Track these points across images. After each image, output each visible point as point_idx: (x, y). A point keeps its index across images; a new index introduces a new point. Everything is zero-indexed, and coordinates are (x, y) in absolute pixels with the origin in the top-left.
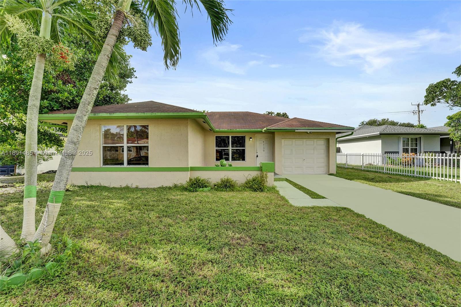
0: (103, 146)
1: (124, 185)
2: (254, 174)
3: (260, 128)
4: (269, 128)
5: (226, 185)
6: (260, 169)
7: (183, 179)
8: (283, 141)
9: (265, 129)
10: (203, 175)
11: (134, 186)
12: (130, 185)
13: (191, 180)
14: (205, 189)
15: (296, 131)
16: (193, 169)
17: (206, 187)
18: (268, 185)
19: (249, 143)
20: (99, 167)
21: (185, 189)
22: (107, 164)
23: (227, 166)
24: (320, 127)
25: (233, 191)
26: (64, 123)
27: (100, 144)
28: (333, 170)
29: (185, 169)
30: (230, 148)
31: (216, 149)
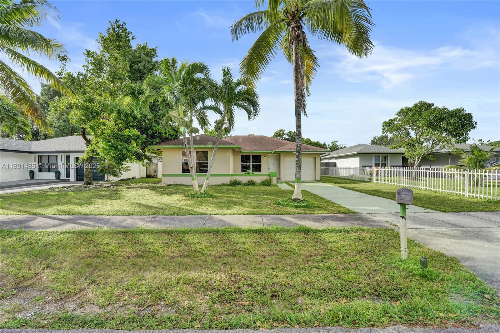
0: (183, 163)
2: (266, 178)
3: (271, 150)
4: (276, 150)
5: (251, 183)
6: (269, 175)
7: (227, 180)
8: (286, 158)
9: (274, 151)
10: (238, 178)
13: (231, 181)
14: (240, 185)
15: (293, 152)
16: (232, 175)
17: (240, 184)
18: (273, 184)
19: (263, 160)
20: (180, 174)
21: (229, 185)
22: (184, 172)
23: (251, 173)
24: (309, 150)
25: (255, 186)
26: (158, 149)
27: (181, 161)
28: (318, 178)
29: (229, 175)
30: (251, 163)
31: (242, 164)
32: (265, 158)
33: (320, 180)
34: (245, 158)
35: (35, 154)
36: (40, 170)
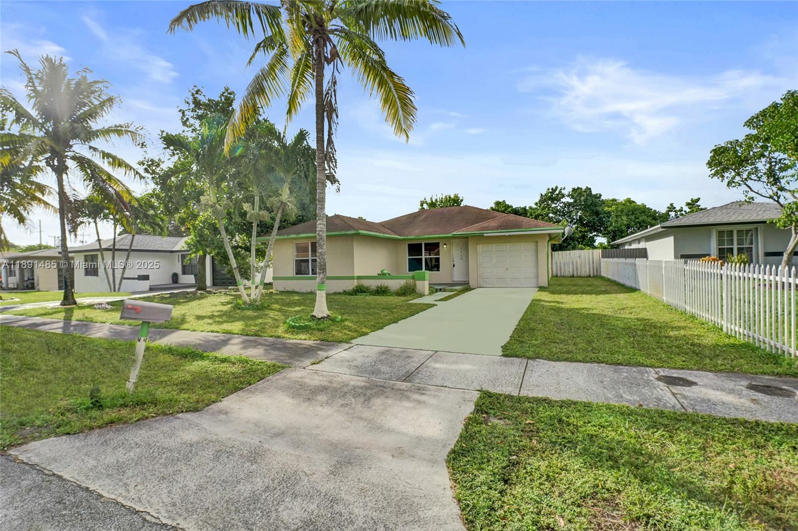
0: (296, 260)
3: (451, 233)
5: (378, 291)
6: (413, 278)
7: (351, 285)
8: (479, 246)
10: (367, 283)
13: (356, 287)
16: (359, 278)
19: (443, 249)
20: (292, 276)
27: (293, 258)
28: (544, 282)
29: (352, 278)
30: (423, 257)
31: (409, 259)
32: (445, 246)
33: (546, 285)
34: (414, 249)
35: (177, 253)
36: (184, 273)
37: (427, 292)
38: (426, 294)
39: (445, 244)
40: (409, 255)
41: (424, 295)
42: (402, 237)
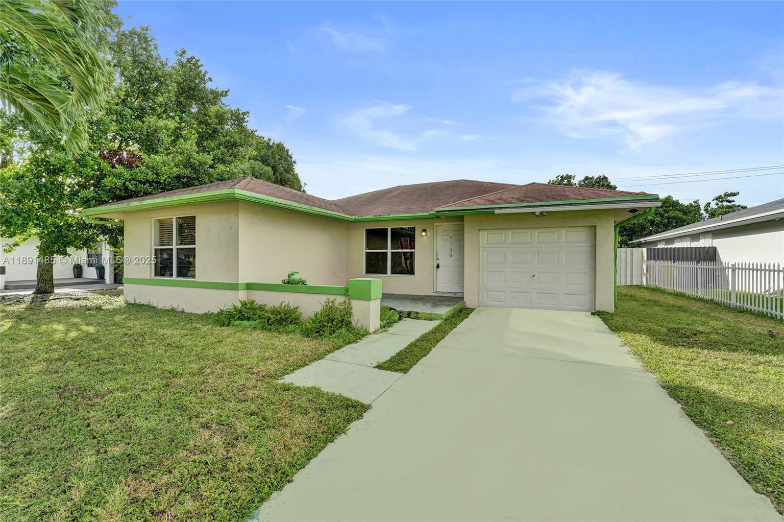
1: (168, 307)
4: (441, 208)
8: (484, 234)
9: (433, 211)
10: (263, 299)
11: (180, 309)
12: (175, 307)
20: (149, 278)
27: (151, 245)
29: (234, 287)
30: (389, 251)
31: (367, 253)
32: (424, 234)
33: (612, 309)
34: (375, 236)
37: (374, 322)
38: (372, 330)
39: (425, 231)
40: (368, 247)
41: (366, 333)
42: (353, 217)
